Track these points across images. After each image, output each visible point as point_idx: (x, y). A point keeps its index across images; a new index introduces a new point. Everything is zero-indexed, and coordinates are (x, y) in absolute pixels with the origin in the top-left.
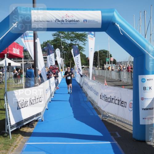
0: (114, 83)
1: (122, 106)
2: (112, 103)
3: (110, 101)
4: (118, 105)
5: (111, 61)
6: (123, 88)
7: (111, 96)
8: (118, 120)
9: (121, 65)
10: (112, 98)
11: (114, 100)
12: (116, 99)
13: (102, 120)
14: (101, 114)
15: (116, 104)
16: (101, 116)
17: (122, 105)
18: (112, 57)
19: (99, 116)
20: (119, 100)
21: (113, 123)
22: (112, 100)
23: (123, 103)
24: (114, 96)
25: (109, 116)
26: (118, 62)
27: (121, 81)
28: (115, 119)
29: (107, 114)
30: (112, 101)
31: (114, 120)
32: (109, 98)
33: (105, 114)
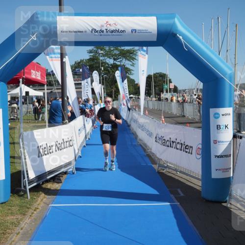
0: (175, 119)
1: (187, 152)
2: (172, 147)
3: (169, 145)
4: (181, 150)
5: (170, 89)
6: (187, 126)
7: (170, 138)
8: (181, 172)
9: (185, 95)
10: (171, 140)
11: (174, 144)
12: (178, 143)
13: (159, 172)
14: (156, 164)
15: (177, 149)
16: (156, 167)
17: (186, 150)
18: (171, 82)
19: (153, 166)
20: (182, 144)
21: (173, 176)
22: (172, 143)
23: (187, 147)
24: (175, 137)
25: (168, 167)
26: (181, 90)
27: (184, 116)
28: (176, 170)
29: (164, 163)
30: (172, 145)
31: (175, 172)
32: (168, 141)
33: (162, 163)
